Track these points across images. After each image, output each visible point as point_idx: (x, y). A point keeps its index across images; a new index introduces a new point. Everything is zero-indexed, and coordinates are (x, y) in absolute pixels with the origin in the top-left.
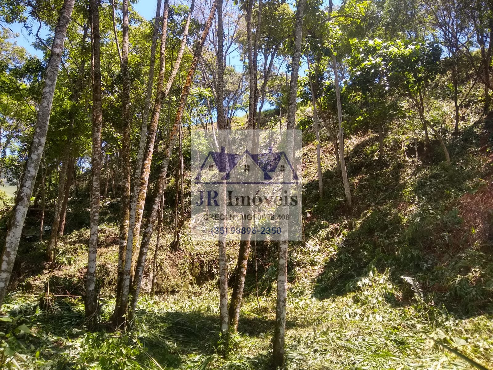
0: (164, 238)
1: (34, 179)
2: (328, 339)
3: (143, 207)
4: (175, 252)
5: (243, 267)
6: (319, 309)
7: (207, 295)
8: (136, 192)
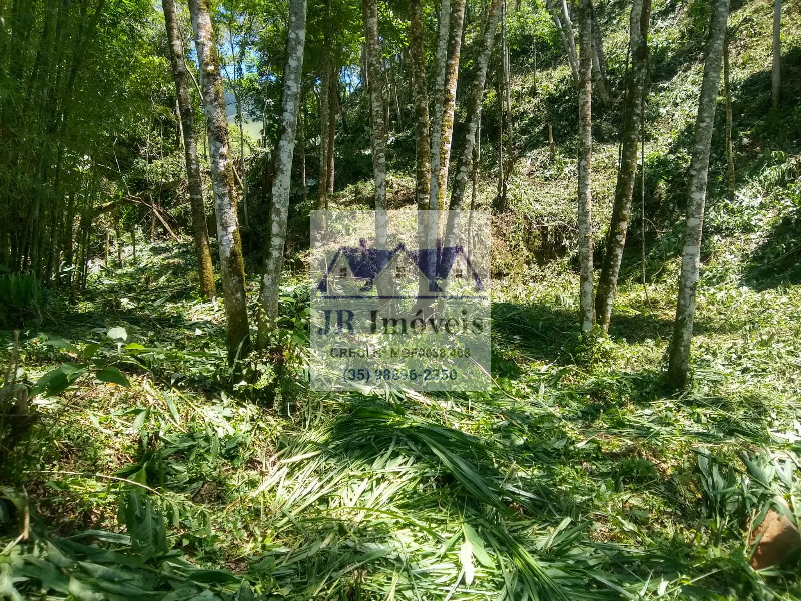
0: (482, 192)
1: (296, 98)
2: (770, 352)
3: (450, 140)
4: (501, 213)
5: (620, 234)
6: (755, 306)
7: (554, 280)
8: (438, 114)
